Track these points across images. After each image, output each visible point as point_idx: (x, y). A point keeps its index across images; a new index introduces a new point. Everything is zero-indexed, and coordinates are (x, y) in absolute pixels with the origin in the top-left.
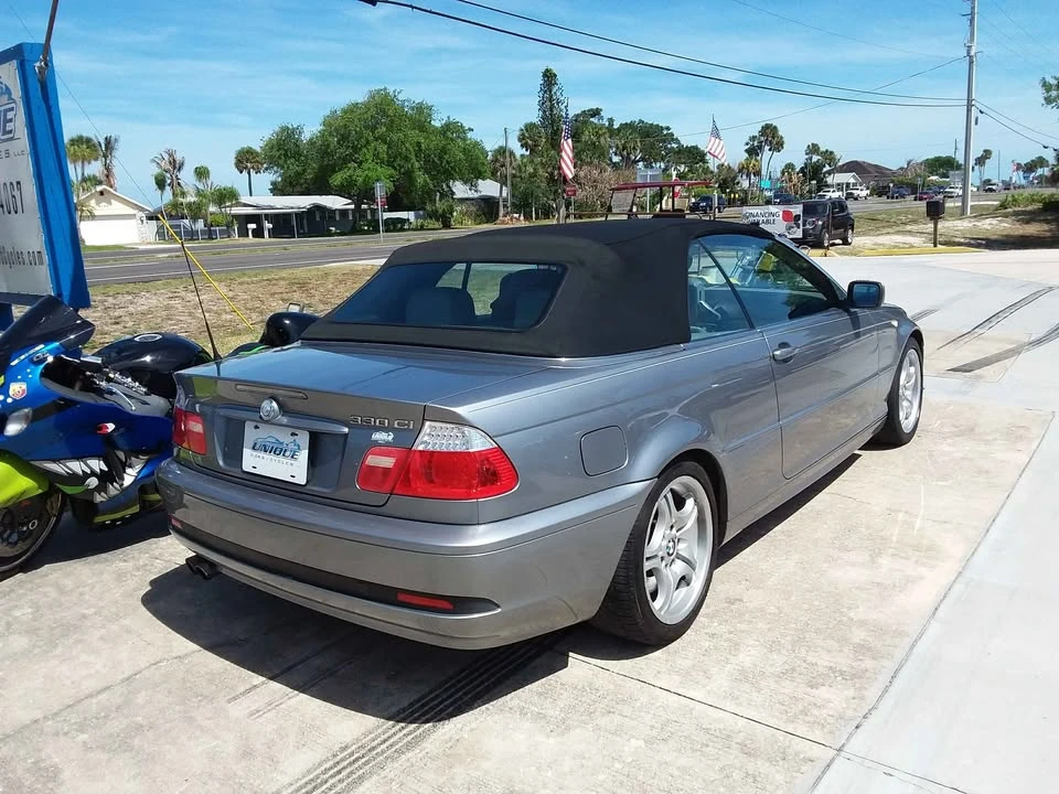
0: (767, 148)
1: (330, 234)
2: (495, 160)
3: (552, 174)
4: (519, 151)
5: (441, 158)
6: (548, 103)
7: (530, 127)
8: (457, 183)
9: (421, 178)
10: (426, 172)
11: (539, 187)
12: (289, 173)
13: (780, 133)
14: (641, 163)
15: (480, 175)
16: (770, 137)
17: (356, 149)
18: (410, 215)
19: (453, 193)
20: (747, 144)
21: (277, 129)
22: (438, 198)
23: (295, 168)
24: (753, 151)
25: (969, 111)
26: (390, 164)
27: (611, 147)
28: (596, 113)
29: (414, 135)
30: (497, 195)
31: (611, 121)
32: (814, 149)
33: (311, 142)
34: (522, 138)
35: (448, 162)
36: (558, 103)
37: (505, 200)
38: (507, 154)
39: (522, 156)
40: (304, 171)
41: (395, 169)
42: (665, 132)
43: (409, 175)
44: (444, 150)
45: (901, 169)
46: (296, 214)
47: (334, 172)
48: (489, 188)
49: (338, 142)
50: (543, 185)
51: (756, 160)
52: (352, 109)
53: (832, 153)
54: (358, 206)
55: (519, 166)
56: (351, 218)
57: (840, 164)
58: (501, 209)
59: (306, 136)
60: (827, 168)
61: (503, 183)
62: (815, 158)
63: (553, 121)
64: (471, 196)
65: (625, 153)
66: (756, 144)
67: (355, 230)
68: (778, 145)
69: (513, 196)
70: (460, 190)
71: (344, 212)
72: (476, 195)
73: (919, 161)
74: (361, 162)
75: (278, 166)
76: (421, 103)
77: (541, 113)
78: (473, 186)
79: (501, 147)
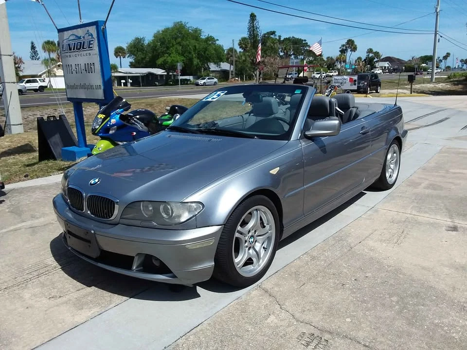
0: (349, 50)
1: (156, 85)
2: (228, 54)
3: (253, 60)
4: (239, 50)
5: (205, 53)
6: (252, 28)
7: (244, 39)
8: (211, 64)
9: (196, 61)
10: (198, 58)
11: (247, 66)
12: (139, 58)
13: (355, 43)
14: (293, 56)
15: (221, 60)
16: (351, 45)
17: (168, 48)
18: (191, 78)
19: (209, 68)
20: (340, 48)
21: (134, 39)
22: (203, 70)
23: (140, 55)
24: (343, 51)
25: (435, 36)
26: (183, 55)
27: (279, 48)
28: (273, 33)
29: (193, 42)
30: (229, 69)
31: (280, 37)
32: (370, 51)
33: (149, 45)
34: (240, 44)
35: (208, 54)
36: (256, 28)
37: (232, 72)
38: (234, 51)
39: (240, 52)
40: (145, 57)
41: (185, 57)
42: (304, 42)
43: (191, 60)
44: (206, 49)
45: (410, 60)
46: (142, 76)
47: (158, 58)
48: (225, 66)
49: (160, 45)
50: (249, 65)
51: (344, 56)
52: (166, 30)
53: (378, 53)
54: (168, 73)
55: (239, 57)
56: (164, 78)
57: (381, 58)
58: (230, 75)
59: (146, 42)
60: (376, 60)
61: (231, 64)
62: (371, 55)
63: (254, 36)
64: (217, 70)
65: (285, 51)
66: (344, 48)
67: (166, 84)
68: (354, 49)
69: (236, 70)
70: (213, 67)
71: (161, 76)
72: (219, 69)
73: (418, 57)
74: (170, 54)
75: (134, 55)
76: (196, 28)
77: (249, 33)
78: (219, 65)
79: (230, 48)
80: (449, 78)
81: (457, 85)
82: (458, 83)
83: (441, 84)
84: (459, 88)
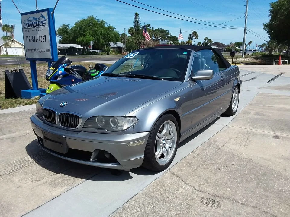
0: (194, 38)
1: (76, 55)
2: (122, 37)
3: (137, 42)
4: (128, 35)
5: (107, 36)
6: (136, 22)
7: (131, 28)
8: (111, 43)
9: (102, 41)
10: (103, 39)
11: (133, 45)
12: (65, 37)
13: (198, 34)
14: (161, 40)
15: (118, 41)
16: (195, 35)
17: (84, 32)
18: (98, 51)
19: (110, 45)
20: (189, 36)
21: (62, 25)
22: (106, 46)
23: (66, 36)
24: (190, 38)
25: (245, 30)
26: (93, 36)
27: (153, 35)
28: (149, 25)
29: (100, 29)
30: (122, 47)
31: (153, 28)
32: (206, 39)
33: (72, 29)
34: (129, 31)
35: (109, 37)
36: (139, 22)
37: (124, 48)
38: (125, 36)
39: (129, 36)
40: (69, 37)
41: (95, 38)
42: (167, 32)
43: (98, 40)
44: (108, 34)
45: (229, 45)
46: (67, 49)
47: (78, 38)
48: (120, 44)
49: (79, 29)
50: (135, 44)
51: (191, 41)
52: (83, 21)
53: (211, 40)
54: (84, 48)
55: (128, 39)
56: (81, 51)
57: (213, 43)
58: (123, 50)
59: (70, 28)
60: (209, 44)
61: (124, 43)
62: (206, 41)
63: (138, 27)
64: (115, 47)
65: (156, 37)
66: (191, 36)
67: (83, 54)
68: (197, 37)
69: (126, 47)
70: (112, 45)
71: (79, 49)
73: (233, 43)
74: (85, 36)
75: (62, 35)
76: (102, 20)
77: (134, 25)
78: (116, 44)
79: (123, 34)
80: (252, 55)
81: (258, 59)
82: (258, 58)
83: (248, 59)
84: (259, 61)
